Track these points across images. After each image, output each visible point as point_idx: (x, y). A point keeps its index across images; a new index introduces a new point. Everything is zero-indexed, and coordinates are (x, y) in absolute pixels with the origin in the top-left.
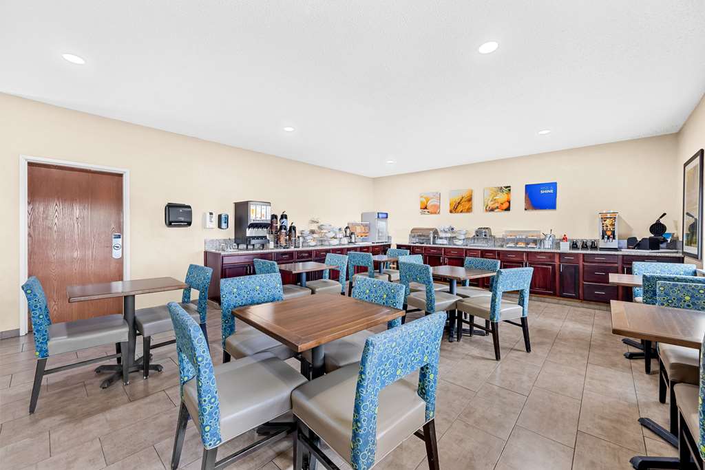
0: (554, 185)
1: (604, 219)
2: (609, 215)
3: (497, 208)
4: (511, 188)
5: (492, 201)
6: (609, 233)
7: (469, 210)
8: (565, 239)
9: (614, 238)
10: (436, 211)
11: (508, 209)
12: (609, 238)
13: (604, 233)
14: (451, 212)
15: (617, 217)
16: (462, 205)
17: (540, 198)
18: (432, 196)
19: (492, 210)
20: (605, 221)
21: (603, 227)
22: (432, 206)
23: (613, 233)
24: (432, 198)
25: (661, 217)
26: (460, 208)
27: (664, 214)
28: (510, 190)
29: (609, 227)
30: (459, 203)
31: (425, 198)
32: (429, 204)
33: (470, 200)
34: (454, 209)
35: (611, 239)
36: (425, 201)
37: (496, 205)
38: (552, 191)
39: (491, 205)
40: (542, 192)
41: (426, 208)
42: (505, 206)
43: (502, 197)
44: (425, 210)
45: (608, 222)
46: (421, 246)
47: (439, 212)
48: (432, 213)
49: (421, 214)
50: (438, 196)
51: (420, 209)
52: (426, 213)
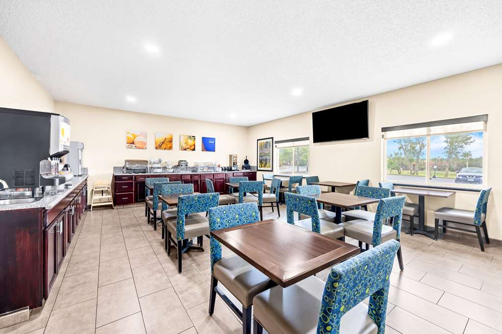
0: (214, 139)
3: (188, 148)
4: (196, 138)
5: (185, 143)
7: (170, 148)
10: (143, 147)
11: (194, 150)
14: (156, 148)
16: (165, 144)
17: (208, 145)
18: (139, 134)
19: (185, 149)
22: (139, 142)
24: (139, 136)
26: (164, 146)
30: (163, 143)
31: (132, 134)
32: (137, 140)
33: (171, 141)
34: (159, 147)
36: (132, 136)
37: (188, 147)
38: (213, 142)
39: (184, 145)
40: (210, 142)
41: (133, 143)
42: (192, 148)
43: (191, 142)
44: (132, 145)
46: (144, 175)
47: (146, 148)
48: (139, 148)
49: (128, 148)
50: (144, 134)
51: (127, 143)
52: (134, 147)
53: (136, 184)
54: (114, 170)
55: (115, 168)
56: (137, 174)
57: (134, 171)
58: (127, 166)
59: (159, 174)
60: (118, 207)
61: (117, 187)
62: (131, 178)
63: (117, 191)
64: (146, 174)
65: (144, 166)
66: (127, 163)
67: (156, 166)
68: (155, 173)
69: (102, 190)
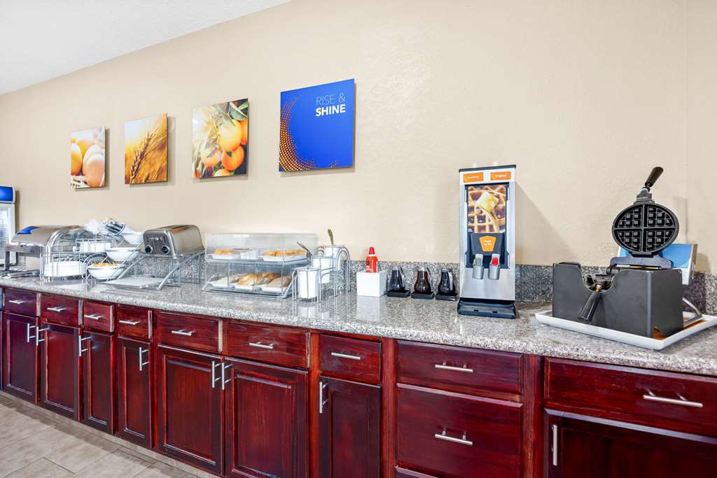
0: (346, 90)
1: (474, 189)
2: (487, 177)
3: (220, 166)
4: (250, 106)
5: (208, 145)
6: (488, 244)
7: (164, 176)
8: (371, 263)
9: (503, 262)
10: (99, 178)
11: (242, 170)
12: (487, 261)
13: (473, 242)
14: (128, 182)
15: (511, 181)
16: (150, 161)
17: (314, 130)
19: (209, 173)
20: (476, 197)
21: (470, 219)
22: (93, 165)
23: (502, 240)
25: (650, 183)
26: (145, 169)
27: (657, 172)
28: (246, 111)
29: (490, 221)
30: (142, 156)
31: (77, 143)
32: (87, 160)
33: (166, 144)
34: (133, 174)
35: (494, 269)
37: (217, 158)
38: (344, 109)
39: (205, 156)
40: (320, 112)
41: (80, 172)
42: (238, 160)
43: (229, 134)
44: (80, 178)
45: (486, 201)
48: (91, 187)
50: (101, 135)
52: (82, 185)
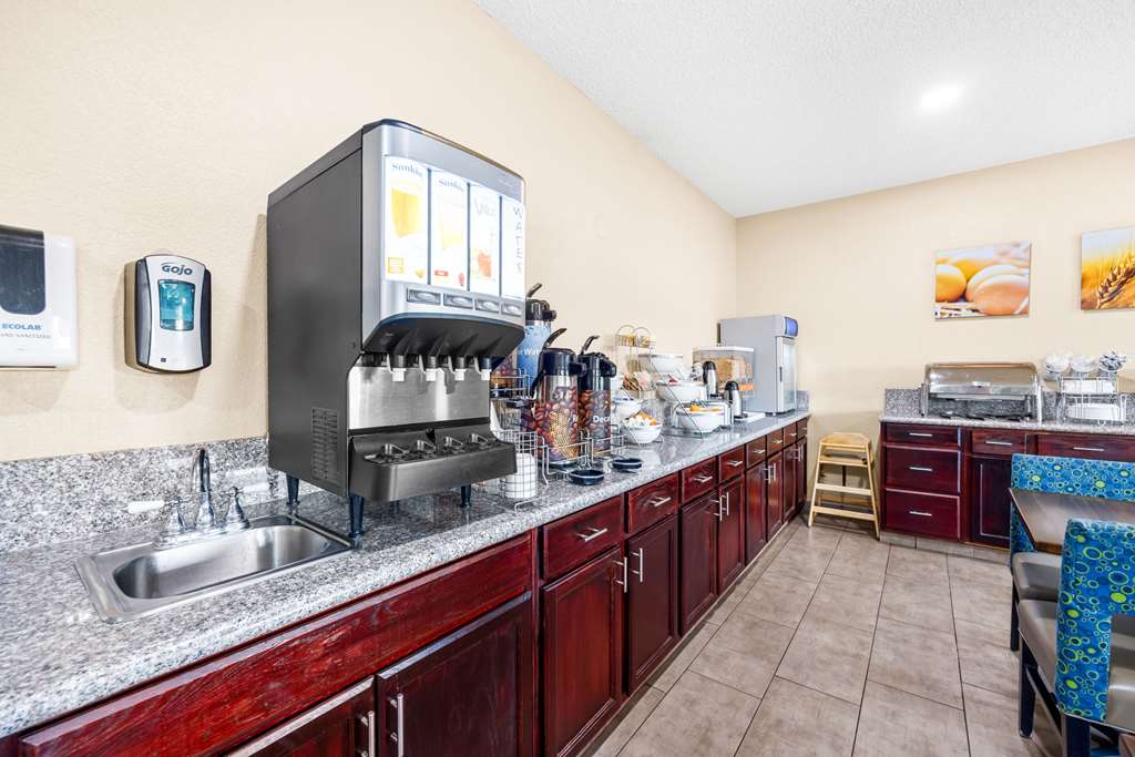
10: (1011, 303)
14: (1087, 305)
18: (991, 256)
24: (996, 263)
30: (1131, 274)
31: (957, 265)
32: (979, 282)
36: (956, 273)
41: (963, 297)
44: (960, 305)
46: (1014, 430)
47: (1025, 312)
48: (990, 315)
49: (941, 318)
50: (1019, 252)
51: (938, 301)
52: (964, 313)
53: (972, 464)
54: (887, 400)
55: (890, 393)
56: (977, 423)
57: (965, 408)
58: (935, 388)
59: (1099, 429)
60: (895, 538)
61: (890, 467)
62: (946, 435)
63: (890, 479)
64: (1025, 425)
65: (1017, 390)
66: (933, 376)
67: (1088, 387)
68: (1078, 421)
69: (844, 467)
